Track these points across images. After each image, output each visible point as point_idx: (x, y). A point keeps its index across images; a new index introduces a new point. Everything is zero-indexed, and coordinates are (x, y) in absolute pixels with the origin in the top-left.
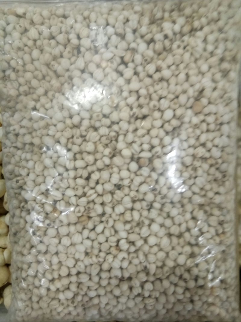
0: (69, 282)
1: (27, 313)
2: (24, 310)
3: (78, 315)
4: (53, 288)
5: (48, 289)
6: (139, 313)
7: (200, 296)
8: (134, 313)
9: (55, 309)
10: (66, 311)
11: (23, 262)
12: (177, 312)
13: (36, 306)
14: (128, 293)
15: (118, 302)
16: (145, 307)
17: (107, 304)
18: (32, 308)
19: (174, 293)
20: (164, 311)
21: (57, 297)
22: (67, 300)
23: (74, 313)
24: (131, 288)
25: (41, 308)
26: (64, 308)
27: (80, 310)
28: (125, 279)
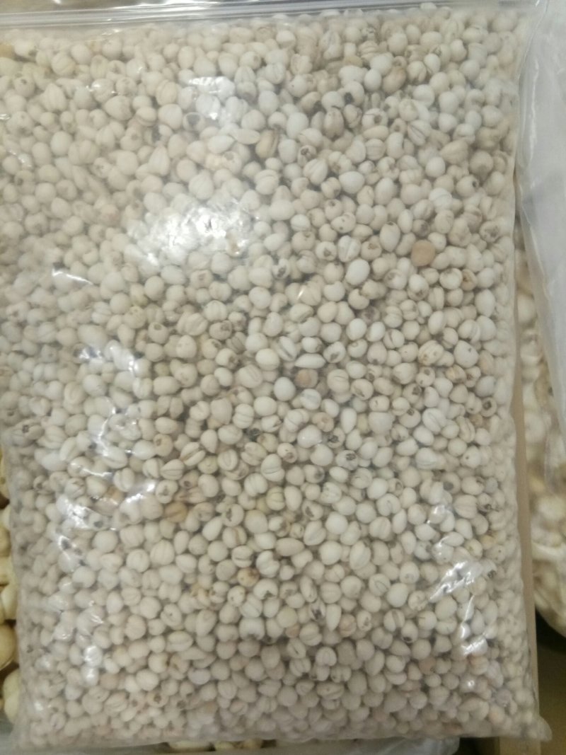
0: (146, 653)
1: (55, 725)
2: (49, 720)
3: (170, 727)
4: (111, 667)
5: (102, 671)
6: (307, 719)
7: (442, 676)
8: (296, 719)
9: (119, 715)
10: (143, 719)
11: (42, 612)
12: (394, 715)
13: (74, 709)
14: (280, 673)
15: (259, 695)
16: (320, 705)
17: (235, 700)
18: (67, 716)
19: (384, 670)
20: (364, 713)
21: (121, 687)
22: (145, 692)
23: (161, 722)
24: (286, 662)
25: (86, 714)
26: (139, 712)
27: (174, 714)
28: (274, 641)
